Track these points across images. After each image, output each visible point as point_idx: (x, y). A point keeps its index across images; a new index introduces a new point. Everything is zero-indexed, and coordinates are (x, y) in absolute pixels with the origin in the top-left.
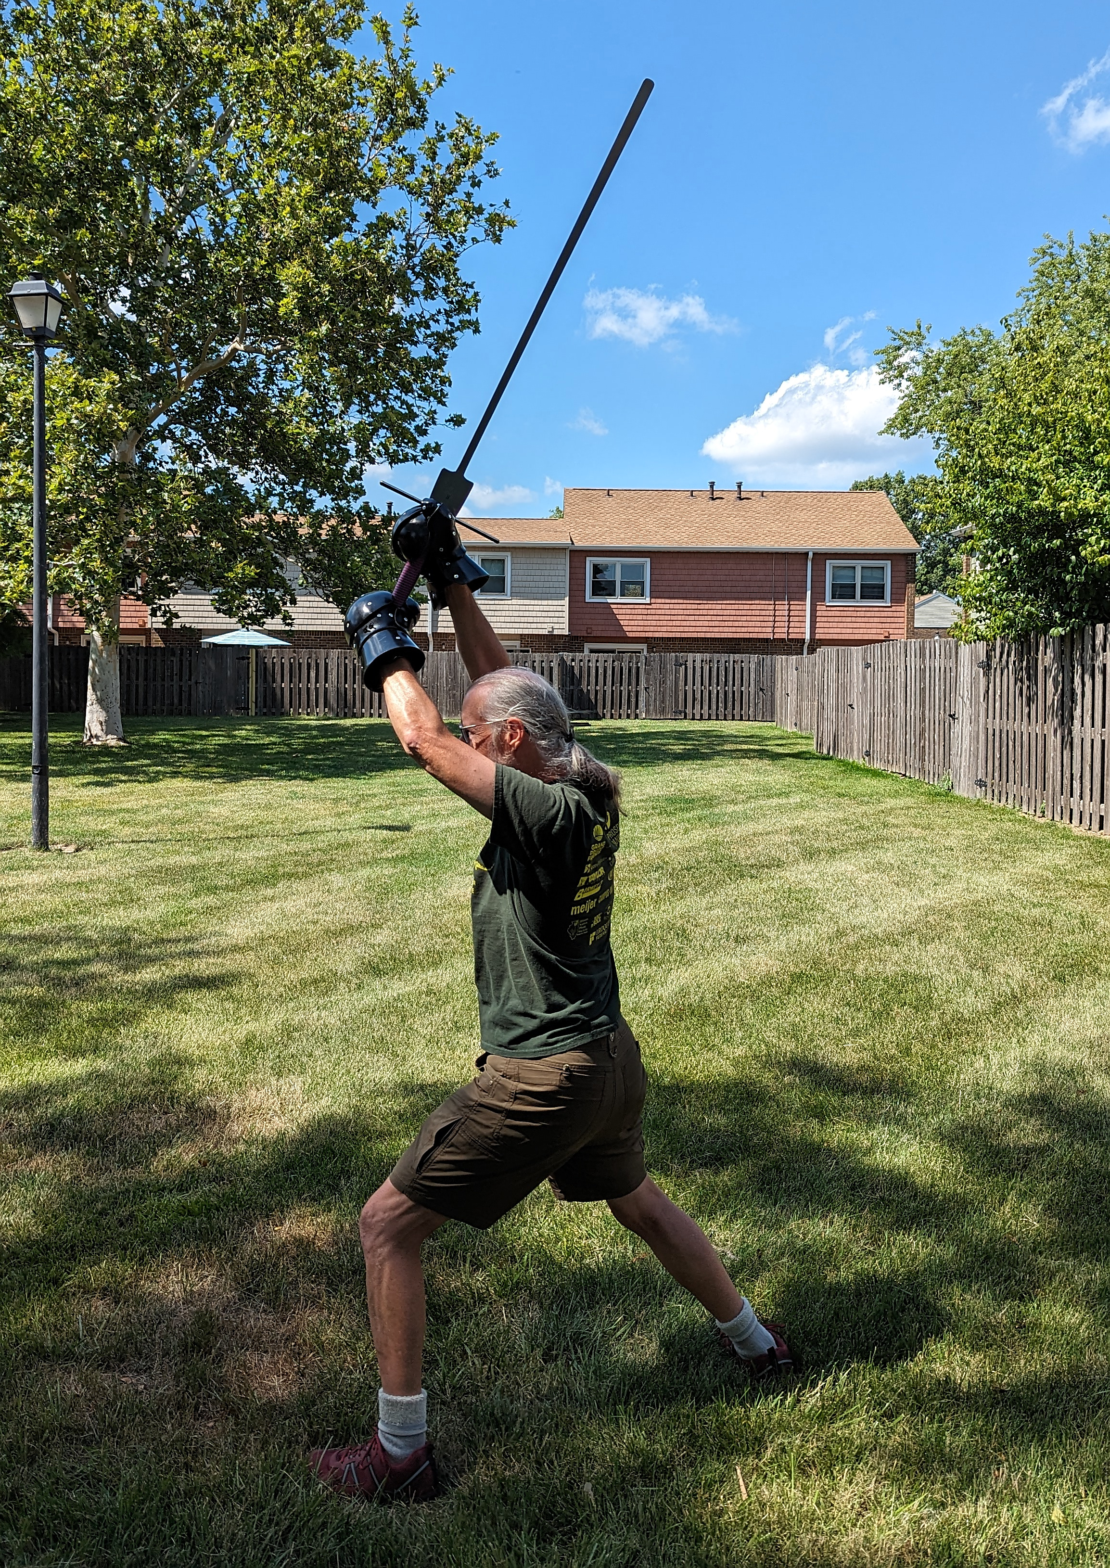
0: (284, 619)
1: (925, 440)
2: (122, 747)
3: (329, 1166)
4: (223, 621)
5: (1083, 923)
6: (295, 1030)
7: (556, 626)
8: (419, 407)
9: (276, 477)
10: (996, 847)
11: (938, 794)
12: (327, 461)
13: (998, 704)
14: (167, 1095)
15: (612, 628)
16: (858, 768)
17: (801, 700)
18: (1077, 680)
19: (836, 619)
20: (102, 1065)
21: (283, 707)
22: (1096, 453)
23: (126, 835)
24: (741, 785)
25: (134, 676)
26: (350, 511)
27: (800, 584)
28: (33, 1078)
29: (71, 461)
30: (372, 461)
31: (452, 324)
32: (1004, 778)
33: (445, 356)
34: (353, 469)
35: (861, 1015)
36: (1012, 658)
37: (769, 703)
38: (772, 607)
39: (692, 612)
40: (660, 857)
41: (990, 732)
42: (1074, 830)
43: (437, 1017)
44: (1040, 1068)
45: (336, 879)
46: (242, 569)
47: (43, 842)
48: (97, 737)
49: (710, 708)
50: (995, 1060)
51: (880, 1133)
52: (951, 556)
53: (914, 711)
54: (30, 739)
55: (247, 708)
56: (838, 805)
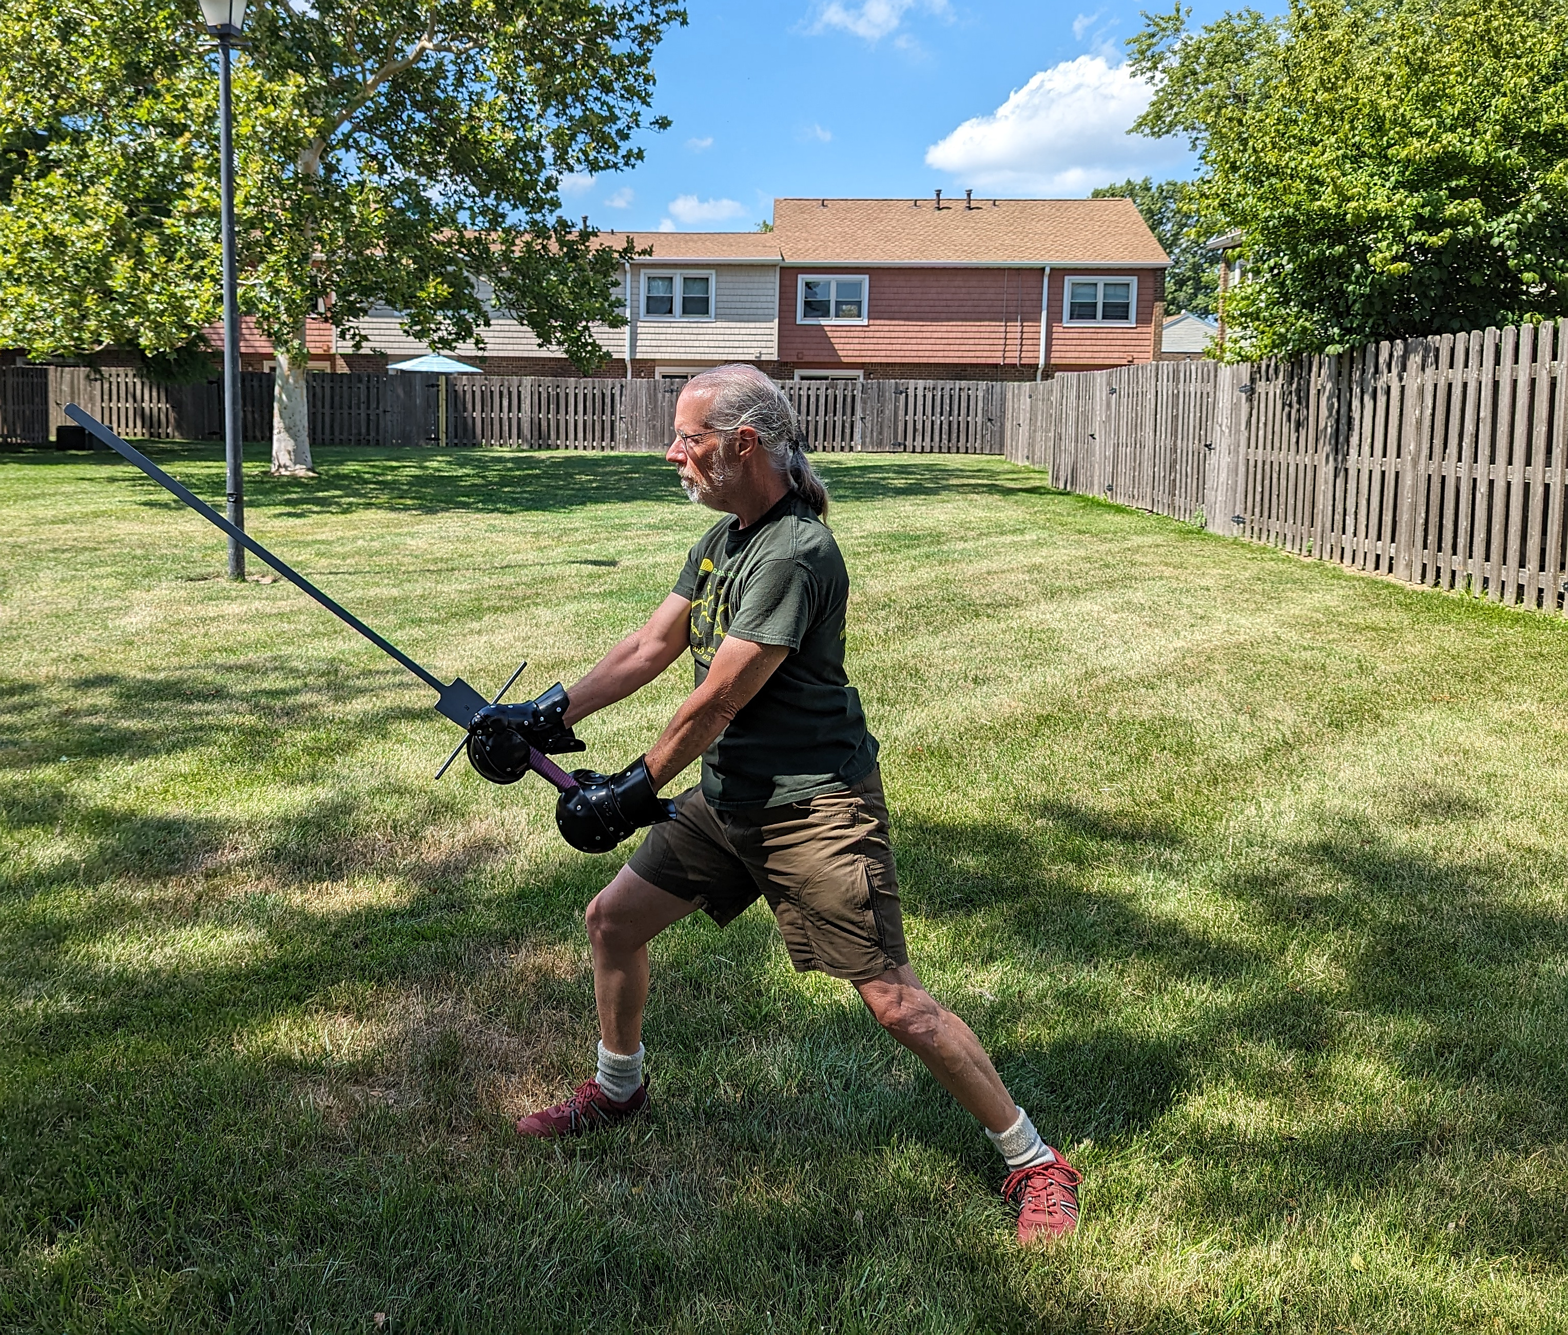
0: (477, 343)
1: (1182, 137)
2: (312, 478)
3: (562, 897)
4: (412, 344)
5: (1361, 667)
7: (764, 351)
8: (621, 109)
9: (466, 189)
10: (1258, 587)
11: (1190, 532)
12: (521, 171)
13: (1261, 433)
15: (825, 353)
16: (1099, 504)
17: (1035, 431)
18: (1356, 403)
19: (1074, 342)
20: (322, 793)
21: (474, 437)
22: (1389, 146)
23: (323, 567)
24: (970, 522)
25: (319, 404)
26: (545, 226)
27: (1034, 303)
29: (257, 173)
30: (571, 169)
31: (658, 16)
32: (1266, 514)
33: (650, 51)
34: (548, 180)
35: (1116, 758)
36: (1280, 381)
37: (998, 435)
38: (1003, 329)
39: (914, 334)
40: (886, 595)
41: (1252, 463)
42: (1345, 570)
44: (1319, 816)
45: (543, 614)
46: (434, 288)
47: (239, 573)
48: (286, 467)
49: (932, 440)
50: (1268, 806)
51: (1145, 880)
52: (1204, 271)
53: (1165, 441)
54: (224, 468)
55: (437, 439)
56: (1079, 542)
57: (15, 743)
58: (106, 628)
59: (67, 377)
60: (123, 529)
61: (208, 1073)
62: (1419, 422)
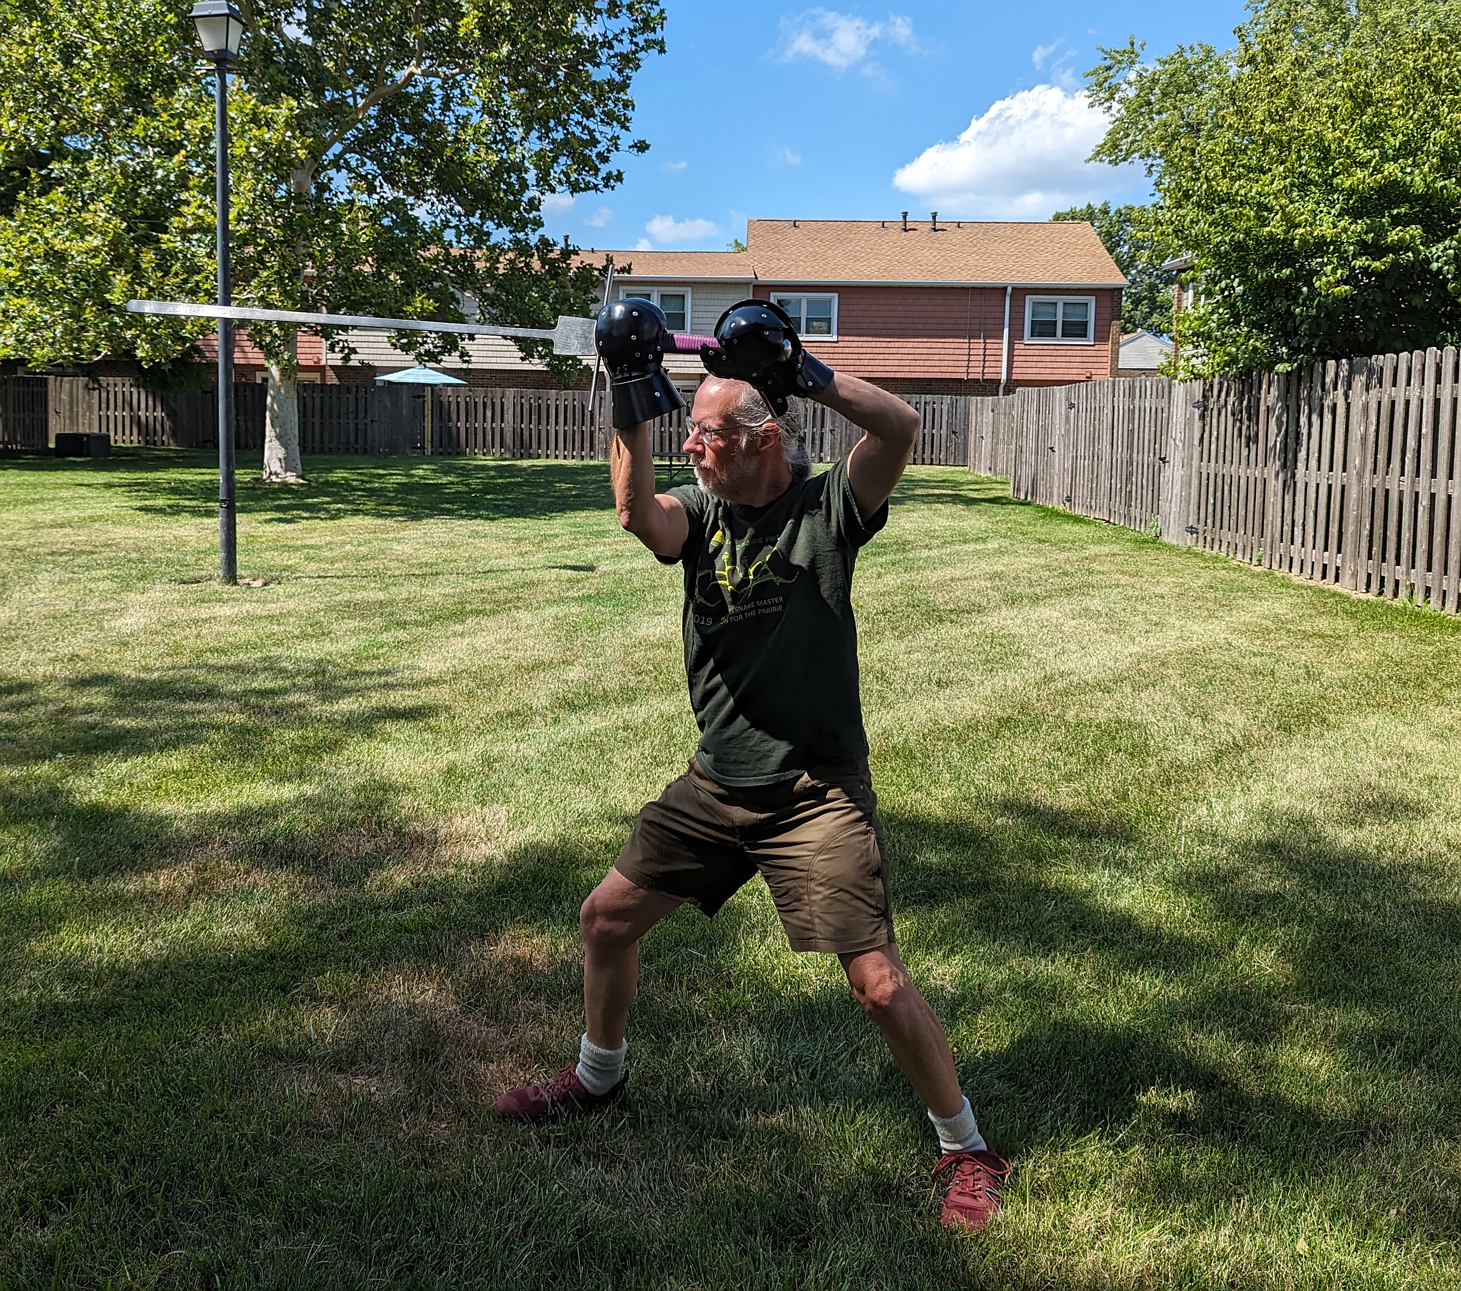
0: (462, 355)
1: (1138, 165)
2: (302, 485)
3: (540, 891)
4: (398, 357)
5: (1308, 673)
6: (495, 760)
8: (601, 133)
9: (452, 208)
10: (1211, 595)
11: (1145, 541)
12: (505, 191)
13: (1213, 447)
14: (375, 819)
16: (1058, 514)
17: (997, 444)
18: (1303, 420)
19: (1035, 359)
20: (309, 789)
21: (459, 446)
22: (1335, 175)
23: (312, 571)
24: (935, 530)
25: (309, 414)
26: (528, 244)
27: (997, 321)
28: (243, 800)
29: (249, 191)
30: (553, 191)
31: (636, 44)
32: (1218, 525)
33: (629, 78)
34: (531, 200)
35: (1074, 760)
36: (1231, 399)
37: (961, 446)
38: (966, 346)
39: (881, 350)
41: (1204, 476)
42: (1294, 579)
43: (635, 752)
44: (1268, 816)
45: (524, 617)
46: (421, 302)
47: (231, 576)
48: (277, 474)
50: (1218, 807)
51: (1101, 877)
52: (1159, 292)
53: (1121, 453)
54: (217, 475)
55: (423, 448)
56: (1038, 551)
57: (12, 740)
58: (102, 629)
59: (66, 386)
60: (119, 533)
61: (197, 1060)
62: (1364, 438)
